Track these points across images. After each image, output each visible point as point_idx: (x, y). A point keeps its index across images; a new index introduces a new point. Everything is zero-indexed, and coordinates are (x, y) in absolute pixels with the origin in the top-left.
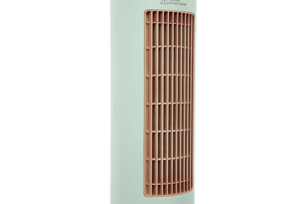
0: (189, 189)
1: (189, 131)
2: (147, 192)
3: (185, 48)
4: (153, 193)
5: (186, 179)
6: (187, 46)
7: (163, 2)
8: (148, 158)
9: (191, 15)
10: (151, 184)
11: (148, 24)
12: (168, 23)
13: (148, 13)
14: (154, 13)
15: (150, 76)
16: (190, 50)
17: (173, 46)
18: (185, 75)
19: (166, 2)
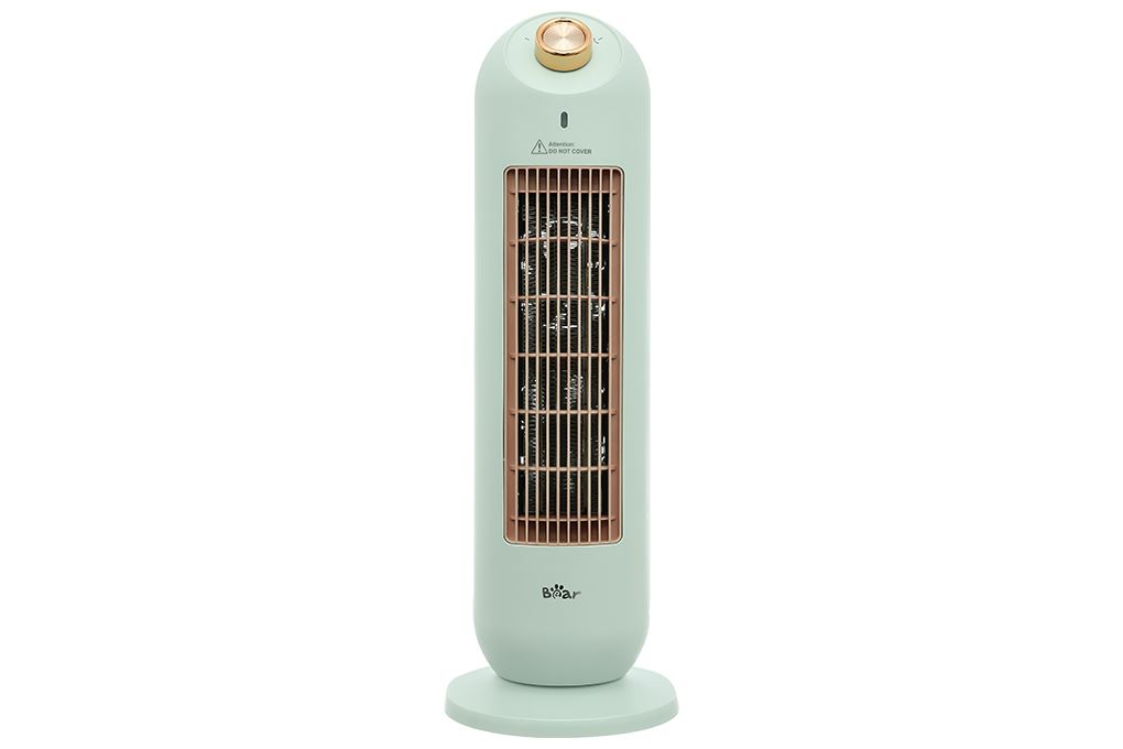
2: (509, 533)
7: (537, 150)
8: (514, 464)
10: (517, 518)
11: (514, 194)
13: (511, 172)
19: (542, 150)
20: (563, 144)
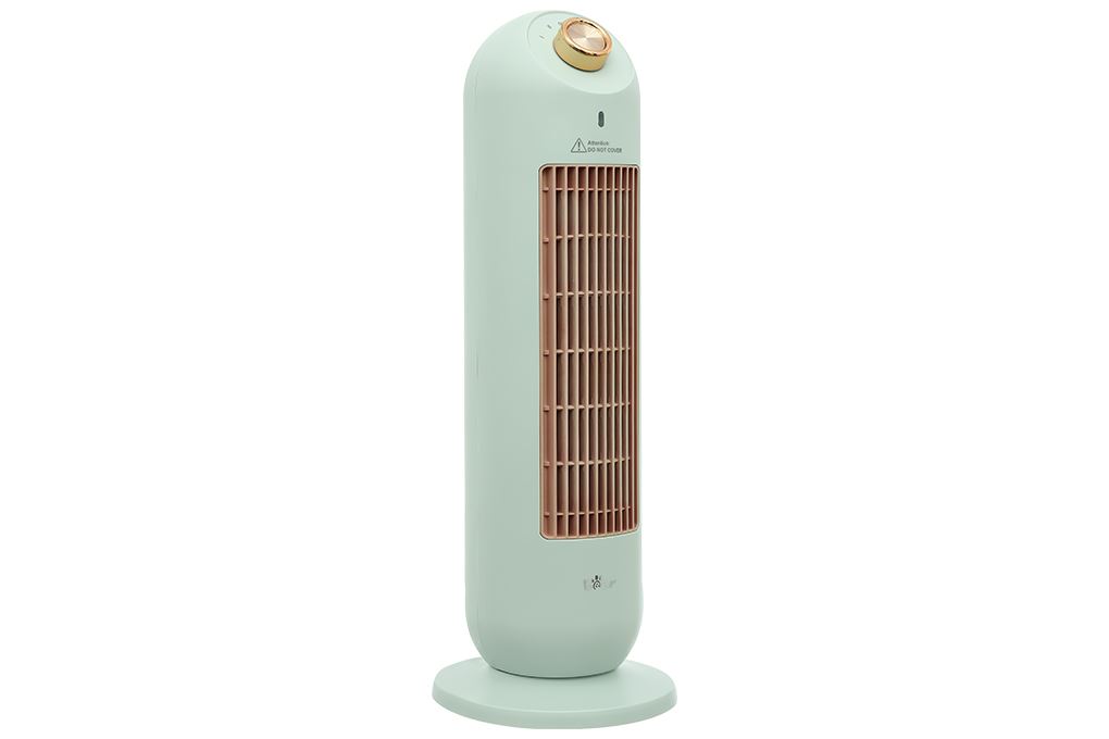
0: (630, 527)
1: (630, 406)
2: (547, 530)
3: (621, 236)
4: (560, 532)
5: (624, 505)
6: (624, 233)
7: (576, 149)
8: (548, 460)
9: (631, 169)
10: (555, 514)
11: (546, 192)
12: (587, 190)
13: (547, 170)
14: (559, 170)
15: (551, 296)
16: (630, 240)
17: (597, 235)
18: (621, 293)
19: (582, 149)
20: (602, 143)
